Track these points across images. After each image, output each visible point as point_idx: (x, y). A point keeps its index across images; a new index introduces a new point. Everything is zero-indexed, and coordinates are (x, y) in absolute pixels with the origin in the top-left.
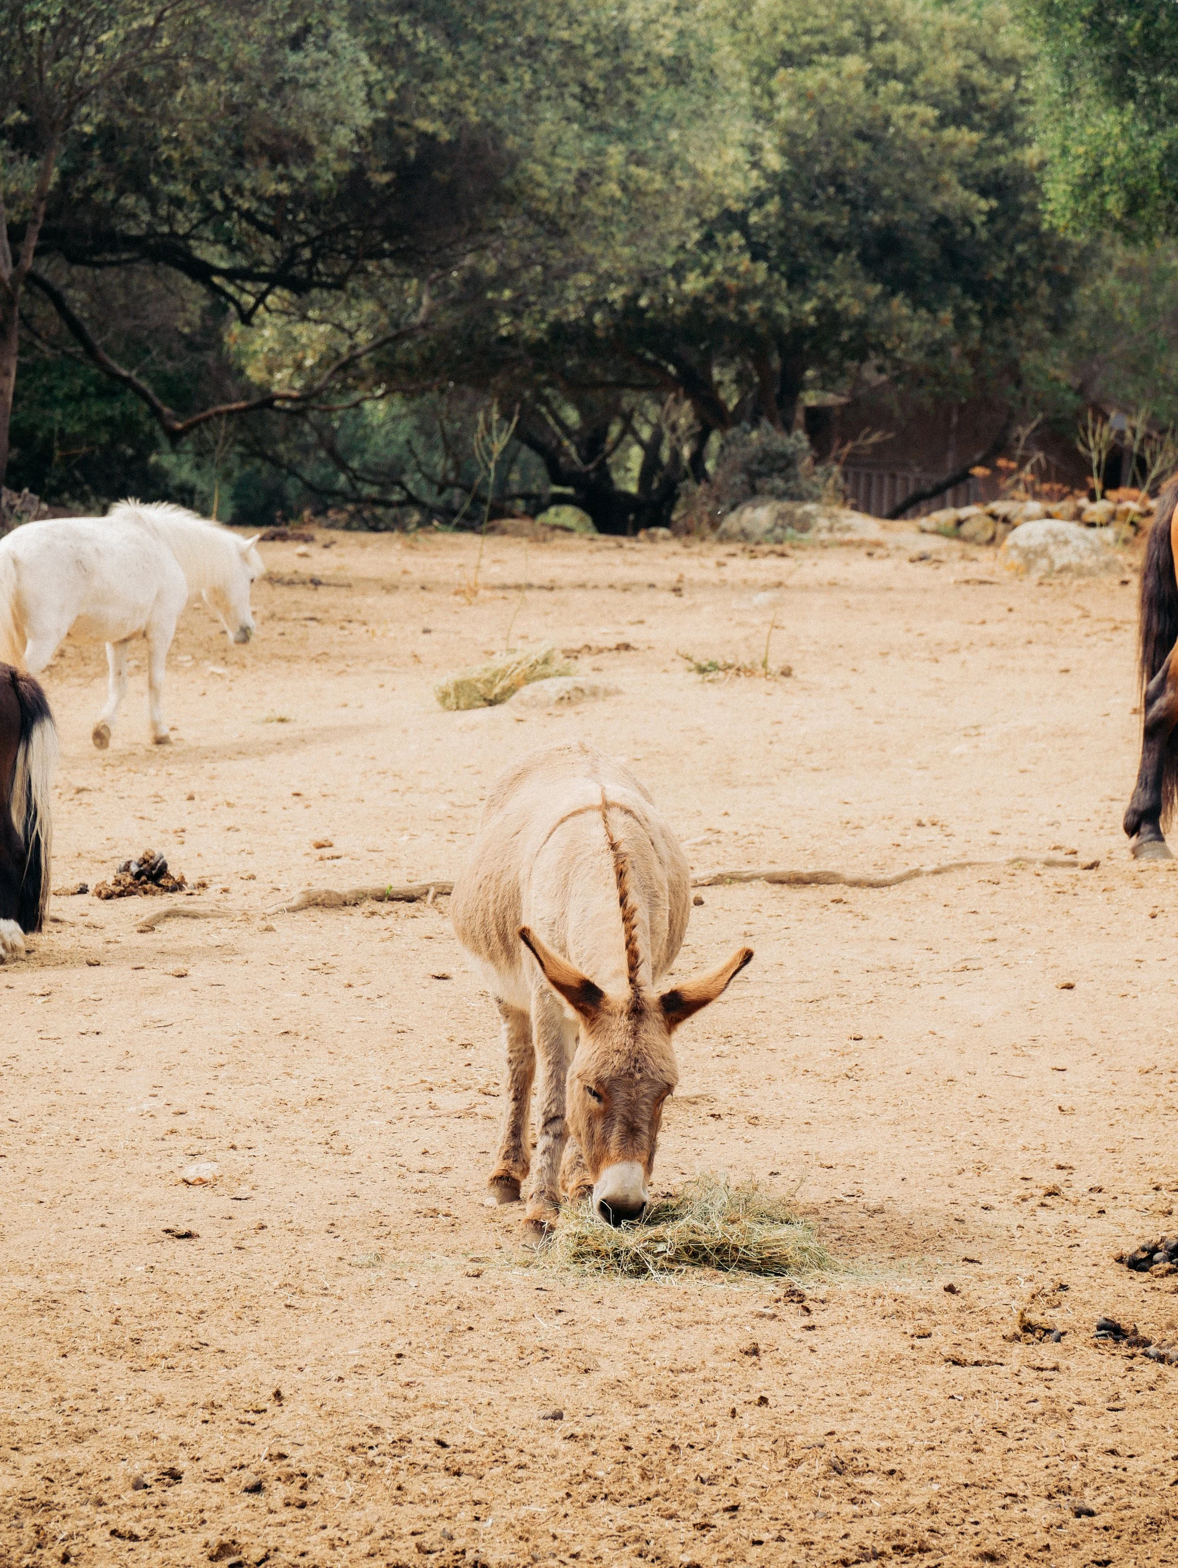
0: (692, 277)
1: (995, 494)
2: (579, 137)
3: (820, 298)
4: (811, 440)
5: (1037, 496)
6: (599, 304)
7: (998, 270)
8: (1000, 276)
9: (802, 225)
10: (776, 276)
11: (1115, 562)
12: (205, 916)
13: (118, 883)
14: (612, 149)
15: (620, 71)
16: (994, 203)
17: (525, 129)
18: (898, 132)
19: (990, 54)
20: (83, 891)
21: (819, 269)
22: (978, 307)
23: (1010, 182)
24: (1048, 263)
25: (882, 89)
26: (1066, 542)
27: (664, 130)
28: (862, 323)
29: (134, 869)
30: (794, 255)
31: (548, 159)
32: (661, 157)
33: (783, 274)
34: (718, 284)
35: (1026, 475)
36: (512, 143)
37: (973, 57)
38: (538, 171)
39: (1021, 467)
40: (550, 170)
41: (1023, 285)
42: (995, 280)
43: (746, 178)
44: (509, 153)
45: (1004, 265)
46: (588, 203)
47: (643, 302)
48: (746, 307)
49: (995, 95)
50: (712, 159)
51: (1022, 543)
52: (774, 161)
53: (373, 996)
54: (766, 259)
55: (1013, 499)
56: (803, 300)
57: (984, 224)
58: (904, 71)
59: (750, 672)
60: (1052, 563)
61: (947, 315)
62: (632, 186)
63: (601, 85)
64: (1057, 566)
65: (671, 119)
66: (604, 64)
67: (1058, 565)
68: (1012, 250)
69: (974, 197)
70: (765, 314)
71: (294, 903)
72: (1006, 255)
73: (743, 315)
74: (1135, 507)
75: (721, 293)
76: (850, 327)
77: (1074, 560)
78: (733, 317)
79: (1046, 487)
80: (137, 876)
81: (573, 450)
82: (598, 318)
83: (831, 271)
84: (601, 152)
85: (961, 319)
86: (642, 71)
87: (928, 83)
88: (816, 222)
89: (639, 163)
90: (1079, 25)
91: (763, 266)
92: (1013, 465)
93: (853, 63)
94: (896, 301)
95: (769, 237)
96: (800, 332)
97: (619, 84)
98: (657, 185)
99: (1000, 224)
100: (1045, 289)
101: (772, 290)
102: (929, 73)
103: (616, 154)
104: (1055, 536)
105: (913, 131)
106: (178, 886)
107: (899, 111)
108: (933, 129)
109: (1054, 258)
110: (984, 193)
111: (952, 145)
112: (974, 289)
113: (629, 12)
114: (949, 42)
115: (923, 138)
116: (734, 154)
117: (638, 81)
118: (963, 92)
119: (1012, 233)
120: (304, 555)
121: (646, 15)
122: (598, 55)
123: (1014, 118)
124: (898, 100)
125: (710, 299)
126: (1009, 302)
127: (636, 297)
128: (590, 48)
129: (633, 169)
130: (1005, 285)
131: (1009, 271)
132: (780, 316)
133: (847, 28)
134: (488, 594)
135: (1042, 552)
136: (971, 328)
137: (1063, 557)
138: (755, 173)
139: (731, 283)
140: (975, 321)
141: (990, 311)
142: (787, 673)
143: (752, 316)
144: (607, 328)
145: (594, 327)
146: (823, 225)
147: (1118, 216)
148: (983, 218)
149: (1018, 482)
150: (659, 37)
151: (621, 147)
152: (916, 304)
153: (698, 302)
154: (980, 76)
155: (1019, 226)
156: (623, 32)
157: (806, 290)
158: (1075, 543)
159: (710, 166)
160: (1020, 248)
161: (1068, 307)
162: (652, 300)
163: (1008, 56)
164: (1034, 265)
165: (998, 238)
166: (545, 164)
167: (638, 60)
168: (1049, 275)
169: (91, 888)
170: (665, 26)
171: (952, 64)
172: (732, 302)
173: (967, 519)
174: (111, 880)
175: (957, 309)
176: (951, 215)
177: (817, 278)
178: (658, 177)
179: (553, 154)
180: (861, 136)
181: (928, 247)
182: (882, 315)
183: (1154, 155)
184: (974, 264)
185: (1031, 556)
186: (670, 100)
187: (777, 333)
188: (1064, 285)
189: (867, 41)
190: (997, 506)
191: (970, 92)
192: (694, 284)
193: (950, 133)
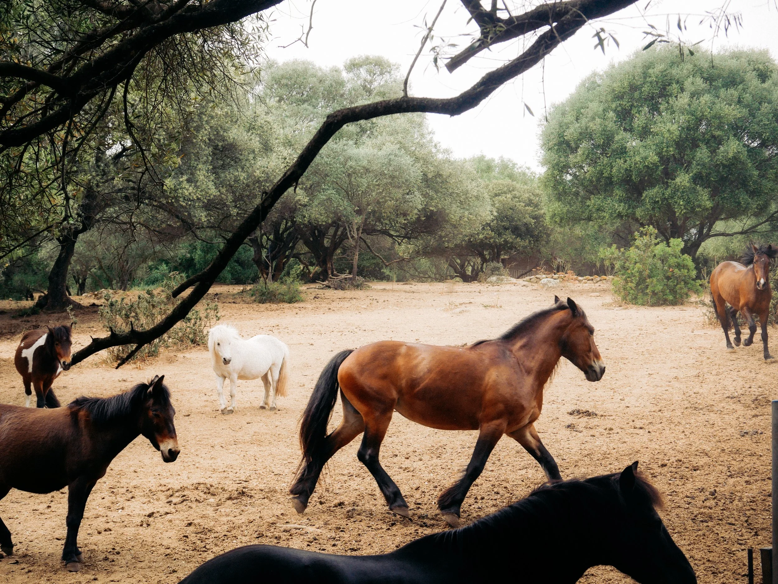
1: (537, 274)
2: (460, 210)
3: (504, 238)
4: (503, 265)
5: (545, 274)
6: (463, 240)
8: (537, 234)
9: (500, 225)
15: (467, 198)
16: (535, 221)
17: (450, 209)
18: (517, 208)
19: (534, 193)
21: (504, 233)
22: (533, 240)
23: (538, 217)
24: (545, 231)
25: (514, 200)
26: (550, 282)
27: (475, 208)
28: (512, 243)
30: (499, 231)
31: (454, 214)
32: (475, 213)
33: (497, 234)
34: (485, 236)
35: (542, 270)
36: (447, 211)
37: (531, 194)
38: (453, 217)
40: (455, 216)
41: (541, 235)
43: (490, 217)
44: (447, 213)
45: (537, 232)
46: (461, 222)
48: (490, 241)
49: (535, 201)
50: (484, 213)
51: (542, 283)
52: (495, 214)
54: (494, 232)
55: (540, 275)
56: (501, 239)
57: (533, 224)
58: (517, 197)
59: (494, 307)
60: (548, 286)
61: (527, 241)
62: (469, 219)
63: (464, 201)
65: (476, 206)
66: (464, 197)
70: (494, 242)
72: (538, 230)
74: (563, 276)
75: (486, 238)
76: (510, 244)
77: (552, 285)
78: (488, 242)
79: (546, 272)
81: (459, 267)
82: (463, 243)
83: (506, 233)
84: (464, 213)
85: (530, 241)
86: (471, 198)
87: (522, 199)
90: (551, 188)
92: (540, 268)
93: (509, 196)
94: (518, 239)
95: (494, 227)
96: (501, 245)
97: (467, 200)
98: (474, 219)
99: (536, 225)
100: (545, 236)
101: (495, 237)
102: (523, 197)
103: (466, 213)
104: (548, 281)
105: (520, 208)
107: (517, 204)
108: (524, 207)
110: (533, 219)
111: (528, 210)
112: (532, 236)
113: (468, 187)
114: (526, 191)
115: (522, 209)
116: (488, 213)
117: (470, 200)
122: (463, 195)
123: (539, 205)
124: (517, 202)
125: (484, 239)
126: (538, 239)
127: (470, 239)
128: (461, 194)
129: (470, 216)
132: (497, 242)
133: (505, 189)
135: (545, 284)
136: (531, 243)
137: (550, 285)
138: (492, 216)
139: (488, 236)
141: (535, 240)
142: (501, 307)
143: (492, 242)
144: (465, 245)
146: (504, 225)
147: (558, 222)
149: (541, 272)
150: (474, 192)
152: (522, 239)
153: (482, 240)
154: (532, 197)
155: (540, 225)
156: (467, 191)
157: (501, 237)
158: (552, 282)
159: (484, 215)
160: (540, 229)
161: (549, 239)
162: (473, 240)
163: (537, 194)
164: (543, 232)
165: (536, 227)
167: (470, 196)
168: (546, 234)
170: (475, 190)
171: (527, 195)
172: (488, 240)
173: (532, 278)
176: (528, 223)
177: (503, 235)
178: (474, 217)
180: (511, 209)
181: (523, 229)
182: (515, 241)
183: (565, 211)
184: (532, 232)
185: (545, 285)
186: (476, 203)
187: (496, 245)
188: (548, 235)
189: (510, 191)
190: (537, 276)
191: (530, 200)
192: (481, 236)
193: (527, 208)
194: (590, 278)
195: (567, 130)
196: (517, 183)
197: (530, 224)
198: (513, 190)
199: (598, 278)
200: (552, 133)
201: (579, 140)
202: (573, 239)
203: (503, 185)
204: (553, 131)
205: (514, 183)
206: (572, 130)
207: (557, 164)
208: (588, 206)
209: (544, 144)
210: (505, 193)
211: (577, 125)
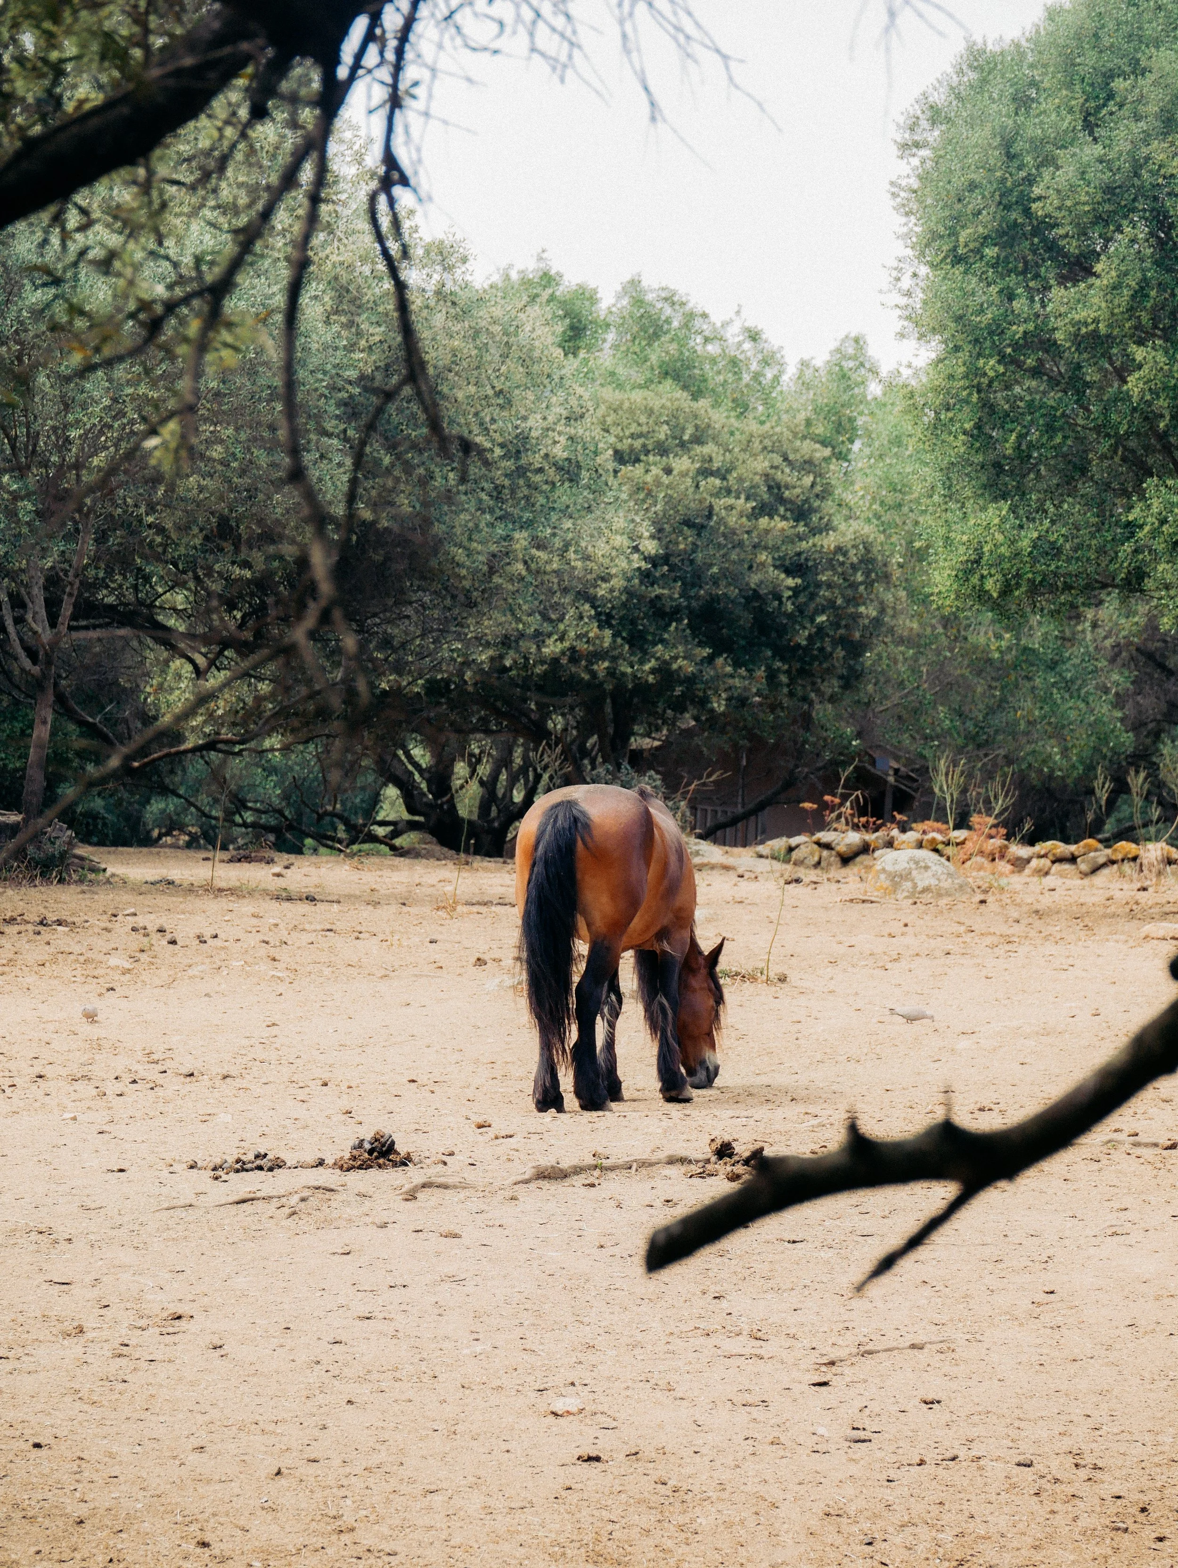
0: (550, 642)
1: (822, 825)
2: (491, 525)
3: (657, 659)
4: (663, 780)
5: (856, 827)
6: (467, 664)
7: (802, 637)
8: (804, 643)
9: (641, 598)
10: (619, 640)
11: (967, 884)
12: (455, 1187)
13: (354, 1158)
14: (517, 535)
15: (521, 471)
16: (799, 581)
17: (447, 518)
18: (721, 520)
19: (791, 457)
20: (321, 1163)
21: (654, 634)
22: (786, 667)
23: (810, 564)
24: (842, 631)
25: (703, 483)
26: (927, 868)
27: (559, 519)
28: (691, 681)
29: (367, 1146)
30: (633, 622)
31: (466, 543)
32: (558, 543)
33: (623, 638)
34: (572, 649)
35: (847, 809)
36: (438, 529)
37: (778, 460)
38: (460, 554)
39: (841, 805)
40: (469, 553)
41: (821, 649)
42: (799, 645)
43: (630, 561)
44: (435, 536)
45: (807, 633)
46: (497, 580)
47: (508, 663)
48: (595, 667)
49: (798, 491)
50: (601, 544)
51: (889, 868)
52: (651, 547)
53: (625, 1255)
54: (610, 626)
55: (835, 830)
56: (642, 662)
57: (789, 598)
58: (719, 469)
59: (753, 978)
60: (915, 886)
61: (761, 672)
62: (533, 566)
63: (507, 482)
64: (919, 889)
65: (565, 512)
66: (509, 464)
67: (920, 886)
68: (812, 620)
69: (783, 576)
70: (611, 673)
71: (527, 1176)
72: (808, 625)
73: (593, 674)
74: (939, 837)
75: (574, 655)
76: (681, 683)
77: (934, 882)
78: (586, 677)
79: (863, 820)
80: (371, 1152)
81: (424, 786)
82: (468, 675)
83: (666, 636)
84: (508, 538)
85: (772, 676)
86: (541, 470)
87: (740, 480)
88: (653, 595)
89: (538, 548)
90: (962, 437)
91: (608, 633)
92: (837, 800)
93: (682, 464)
94: (720, 661)
95: (613, 608)
96: (641, 688)
97: (521, 482)
98: (555, 566)
99: (802, 599)
100: (840, 653)
101: (616, 653)
102: (741, 470)
103: (521, 538)
104: (917, 863)
105: (732, 520)
106: (405, 1162)
107: (720, 504)
108: (749, 518)
109: (846, 626)
110: (788, 572)
111: (767, 531)
112: (786, 652)
113: (530, 423)
114: (756, 445)
115: (742, 525)
116: (620, 540)
117: (538, 478)
118: (770, 488)
119: (812, 606)
120: (278, 875)
121: (545, 424)
122: (503, 457)
123: (812, 510)
124: (717, 495)
125: (564, 661)
126: (810, 664)
127: (501, 657)
128: (498, 452)
129: (534, 551)
130: (806, 649)
131: (810, 638)
132: (624, 674)
133: (663, 432)
134: (465, 909)
135: (906, 876)
136: (780, 684)
137: (924, 880)
138: (636, 556)
139: (582, 646)
140: (784, 679)
141: (794, 672)
142: (783, 979)
143: (601, 674)
144: (476, 684)
145: (465, 682)
146: (658, 597)
147: (995, 595)
148: (790, 593)
149: (839, 816)
150: (555, 442)
151: (524, 534)
152: (737, 664)
153: (555, 661)
154: (786, 475)
155: (818, 600)
156: (524, 438)
157: (645, 652)
158: (934, 868)
159: (601, 549)
160: (821, 619)
161: (858, 667)
162: (515, 662)
163: (806, 457)
164: (832, 633)
165: (800, 609)
166: (465, 548)
167: (537, 460)
168: (844, 642)
169: (330, 1161)
170: (560, 433)
171: (761, 464)
172: (583, 663)
173: (797, 846)
174: (347, 1156)
175: (769, 668)
176: (763, 591)
177: (655, 644)
178: (556, 559)
179: (470, 539)
180: (688, 523)
181: (746, 619)
182: (709, 673)
183: (1025, 545)
184: (782, 631)
185: (897, 879)
186: (563, 495)
187: (620, 688)
188: (855, 649)
189: (682, 445)
190: (825, 836)
191: (775, 487)
192: (552, 648)
193: (764, 522)
194: (1061, 848)
195: (1047, 173)
196: (716, 405)
197: (778, 597)
198: (698, 439)
199: (1102, 854)
200: (973, 186)
201: (1100, 219)
202: (959, 670)
203: (650, 412)
204: (977, 177)
205: (703, 403)
206: (1066, 174)
207: (996, 330)
208: (1132, 527)
209: (935, 236)
210: (663, 450)
211: (1091, 151)
